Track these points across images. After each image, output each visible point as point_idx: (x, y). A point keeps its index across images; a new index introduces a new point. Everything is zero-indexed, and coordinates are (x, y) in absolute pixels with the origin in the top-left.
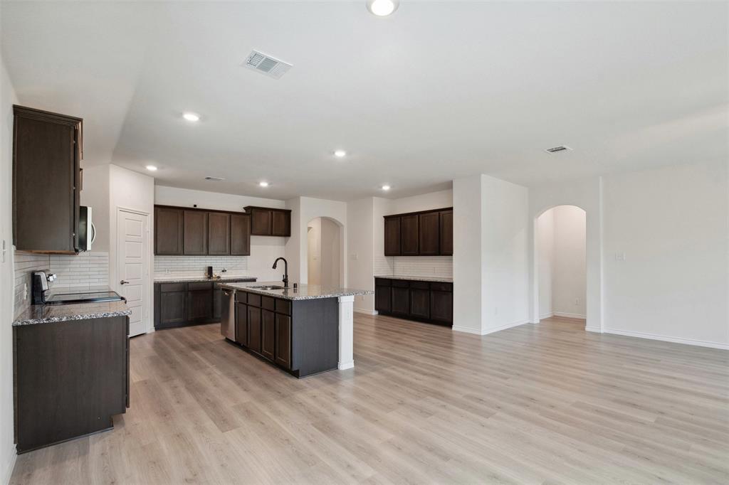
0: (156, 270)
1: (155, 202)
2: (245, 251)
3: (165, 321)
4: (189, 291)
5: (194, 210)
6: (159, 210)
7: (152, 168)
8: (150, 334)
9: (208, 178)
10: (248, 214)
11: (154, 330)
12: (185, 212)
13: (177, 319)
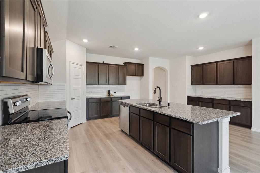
0: (87, 92)
1: (86, 60)
2: (124, 83)
3: (90, 116)
4: (101, 102)
5: (103, 64)
6: (88, 64)
7: (85, 41)
8: (85, 123)
9: (111, 47)
10: (125, 66)
11: (86, 121)
12: (99, 65)
13: (96, 116)
